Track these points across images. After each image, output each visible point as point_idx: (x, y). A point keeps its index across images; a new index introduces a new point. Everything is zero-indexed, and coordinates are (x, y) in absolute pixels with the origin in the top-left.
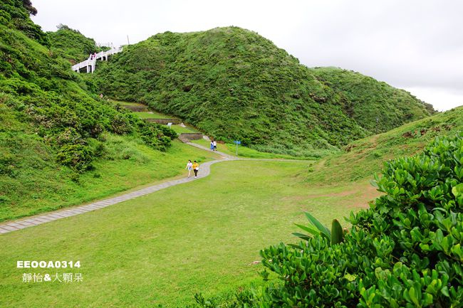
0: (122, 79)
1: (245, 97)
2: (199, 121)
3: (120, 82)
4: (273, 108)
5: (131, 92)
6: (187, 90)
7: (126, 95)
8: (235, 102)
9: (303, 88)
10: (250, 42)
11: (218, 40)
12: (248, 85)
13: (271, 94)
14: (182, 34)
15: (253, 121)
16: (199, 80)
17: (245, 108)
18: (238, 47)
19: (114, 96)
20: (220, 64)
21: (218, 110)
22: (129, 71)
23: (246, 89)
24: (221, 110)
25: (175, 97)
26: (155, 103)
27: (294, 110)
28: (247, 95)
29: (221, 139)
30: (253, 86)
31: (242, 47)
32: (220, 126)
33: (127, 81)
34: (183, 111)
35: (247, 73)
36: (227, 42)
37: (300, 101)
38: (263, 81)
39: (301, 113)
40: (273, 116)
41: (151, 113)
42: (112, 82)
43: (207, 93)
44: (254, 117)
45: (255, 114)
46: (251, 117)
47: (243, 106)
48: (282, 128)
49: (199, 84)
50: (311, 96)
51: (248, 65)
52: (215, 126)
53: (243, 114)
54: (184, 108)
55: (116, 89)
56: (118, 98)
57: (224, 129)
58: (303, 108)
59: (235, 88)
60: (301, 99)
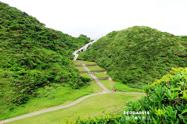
0: (92, 53)
1: (131, 59)
2: (110, 71)
3: (91, 54)
4: (146, 63)
5: (94, 58)
6: (110, 57)
7: (92, 59)
8: (126, 62)
9: (170, 51)
10: (141, 32)
11: (125, 34)
12: (133, 54)
13: (146, 57)
14: (119, 31)
15: (133, 71)
16: (114, 53)
17: (130, 65)
18: (133, 36)
19: (88, 60)
20: (123, 45)
21: (118, 66)
22: (95, 50)
23: (132, 56)
24: (119, 66)
25: (106, 60)
26: (99, 62)
27: (162, 63)
28: (133, 59)
29: (115, 80)
30: (136, 54)
31: (135, 36)
32: (117, 74)
33: (94, 54)
34: (107, 66)
35: (134, 48)
36: (128, 35)
37: (167, 58)
38: (142, 51)
39: (166, 64)
40: (145, 68)
41: (98, 66)
42: (89, 54)
43: (116, 59)
44: (135, 69)
45: (135, 67)
46: (133, 69)
47: (129, 64)
48: (149, 74)
49: (114, 54)
50: (175, 55)
51: (135, 44)
52: (115, 74)
53: (128, 68)
54: (107, 65)
55: (89, 57)
56: (90, 60)
57: (118, 75)
58: (168, 62)
59: (127, 56)
60: (167, 57)
